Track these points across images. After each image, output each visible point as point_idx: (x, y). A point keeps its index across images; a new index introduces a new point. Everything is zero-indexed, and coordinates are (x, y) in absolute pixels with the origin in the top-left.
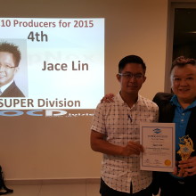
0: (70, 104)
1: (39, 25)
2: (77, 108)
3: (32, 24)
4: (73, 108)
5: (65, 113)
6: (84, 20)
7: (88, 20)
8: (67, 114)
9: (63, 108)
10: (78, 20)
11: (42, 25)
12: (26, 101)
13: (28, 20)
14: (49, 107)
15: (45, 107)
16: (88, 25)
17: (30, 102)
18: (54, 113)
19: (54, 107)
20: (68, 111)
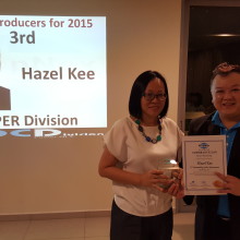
0: (65, 121)
1: (25, 24)
2: (74, 126)
4: (69, 126)
5: (60, 132)
6: (81, 18)
7: (86, 18)
8: (62, 134)
9: (57, 126)
10: (74, 18)
11: (29, 24)
12: (10, 119)
13: (11, 18)
14: (39, 125)
15: (33, 126)
16: (86, 24)
17: (15, 120)
18: (45, 133)
19: (45, 125)
20: (63, 130)
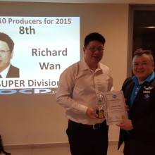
1: (28, 22)
3: (23, 21)
4: (56, 87)
6: (64, 18)
7: (67, 18)
9: (48, 87)
10: (59, 18)
11: (31, 22)
14: (37, 86)
16: (67, 22)
17: (22, 83)
19: (41, 86)
20: (52, 89)
